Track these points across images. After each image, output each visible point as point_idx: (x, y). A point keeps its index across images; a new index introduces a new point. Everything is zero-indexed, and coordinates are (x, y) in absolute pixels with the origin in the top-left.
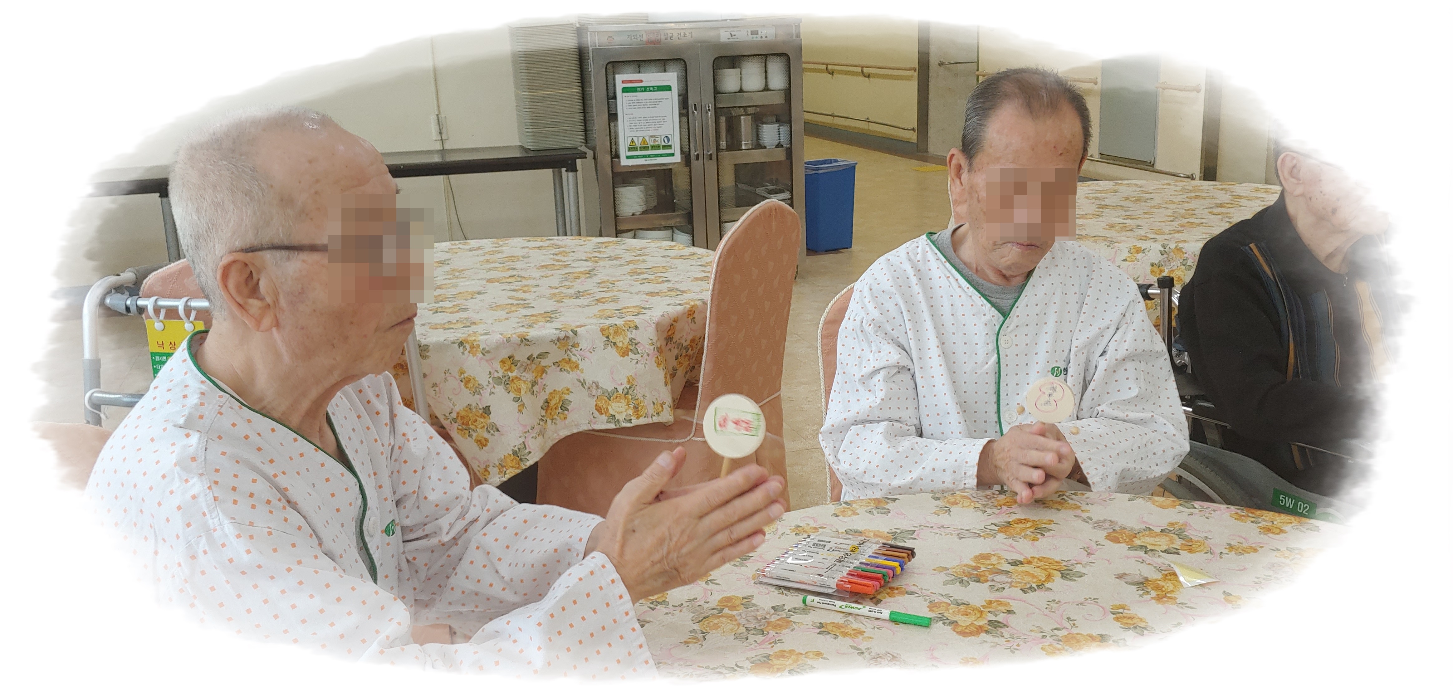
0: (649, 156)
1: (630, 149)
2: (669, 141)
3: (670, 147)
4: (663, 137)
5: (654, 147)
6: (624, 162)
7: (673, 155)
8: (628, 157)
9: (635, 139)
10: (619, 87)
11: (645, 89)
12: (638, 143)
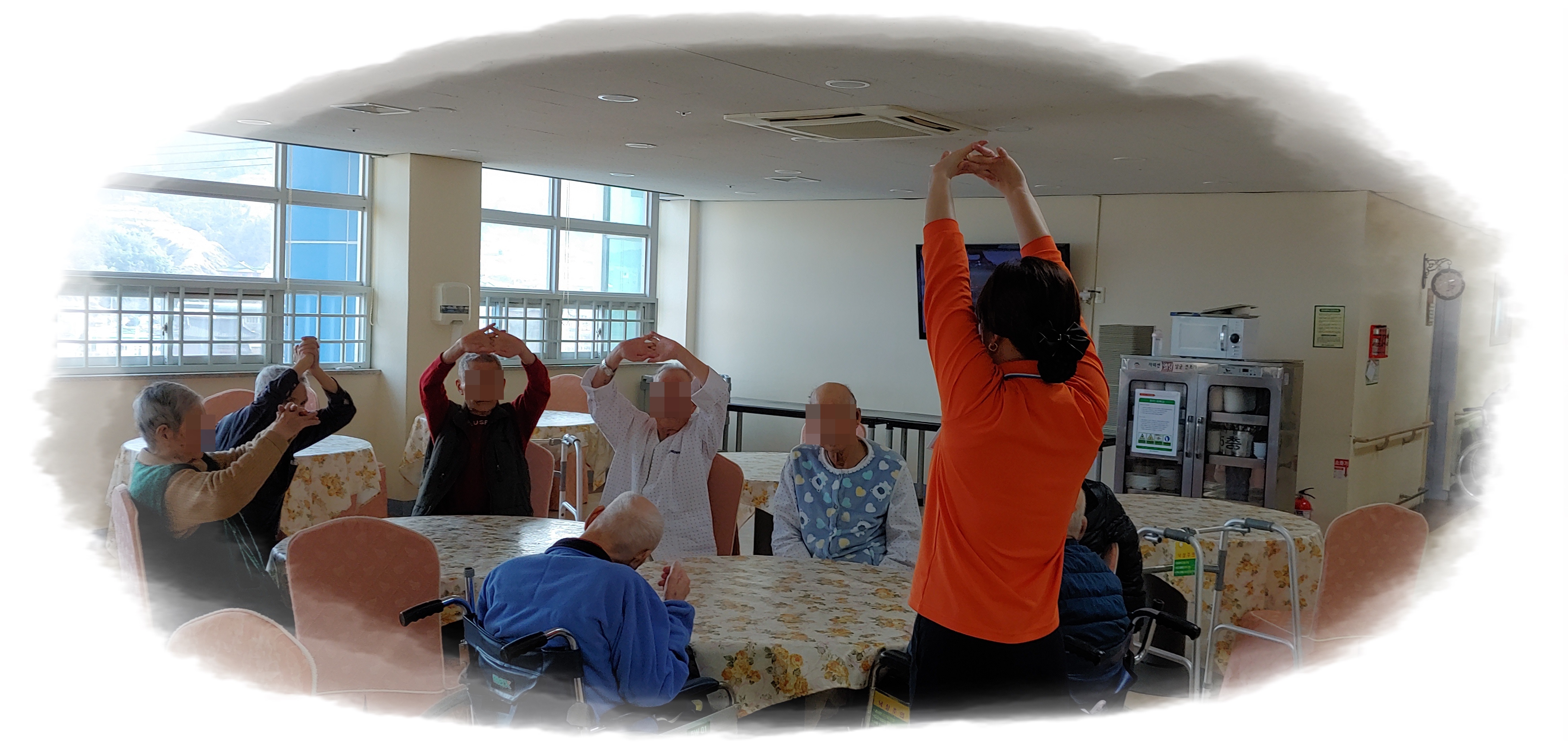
0: (1154, 449)
1: (1140, 441)
2: (1169, 440)
3: (1169, 444)
4: (1165, 436)
5: (1157, 443)
6: (1134, 449)
7: (1171, 450)
8: (1138, 447)
9: (1144, 435)
10: (1137, 397)
11: (1156, 401)
12: (1146, 438)
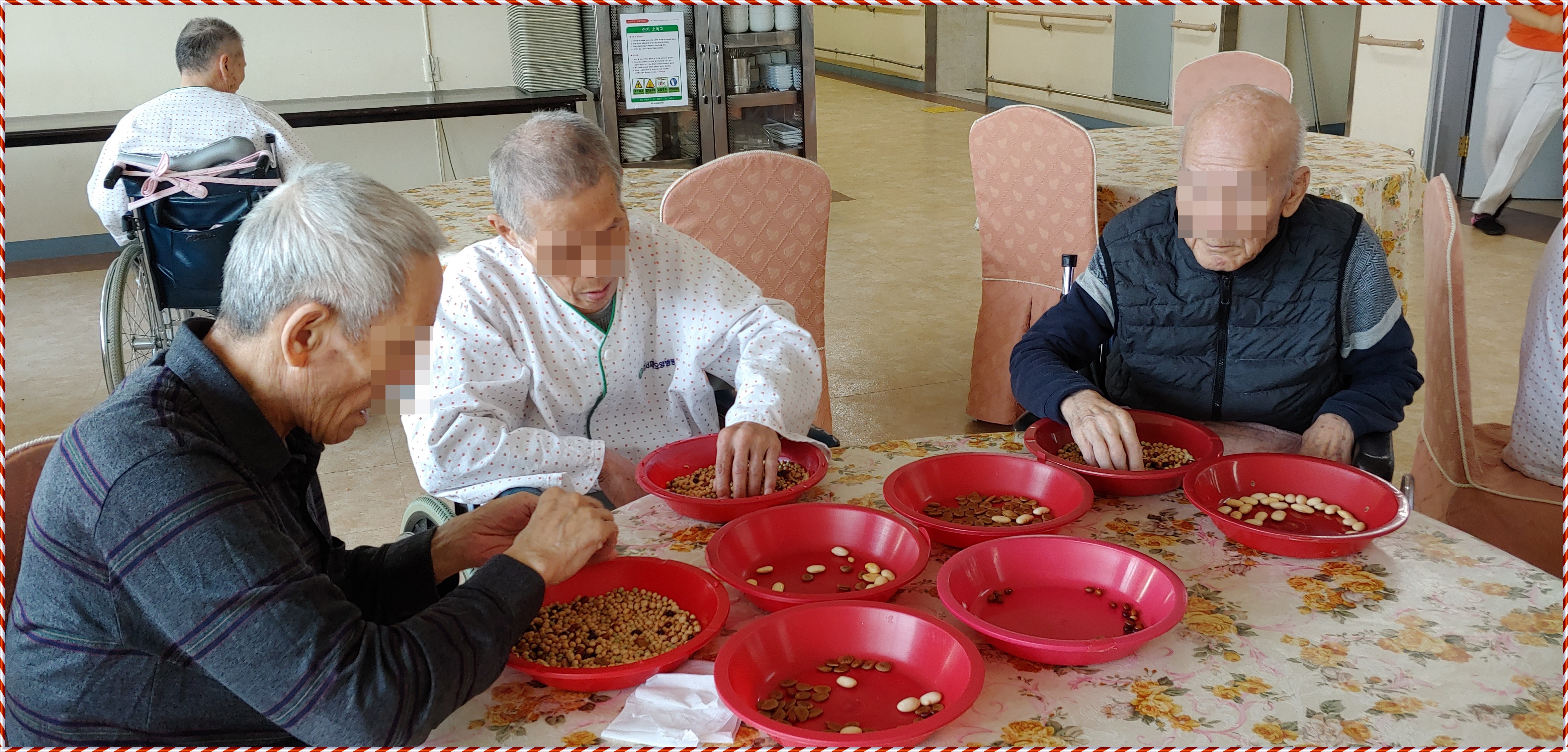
0: (656, 99)
1: (637, 92)
2: (676, 83)
3: (677, 89)
4: (670, 79)
5: (661, 90)
6: (630, 105)
7: (680, 98)
8: (633, 100)
9: (641, 80)
10: (624, 26)
11: (651, 29)
12: (644, 85)
